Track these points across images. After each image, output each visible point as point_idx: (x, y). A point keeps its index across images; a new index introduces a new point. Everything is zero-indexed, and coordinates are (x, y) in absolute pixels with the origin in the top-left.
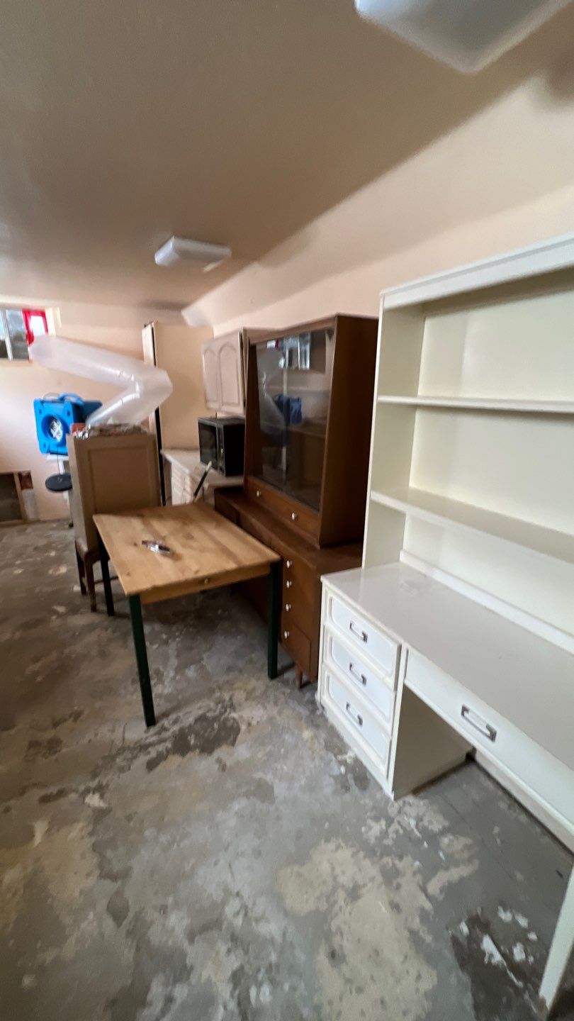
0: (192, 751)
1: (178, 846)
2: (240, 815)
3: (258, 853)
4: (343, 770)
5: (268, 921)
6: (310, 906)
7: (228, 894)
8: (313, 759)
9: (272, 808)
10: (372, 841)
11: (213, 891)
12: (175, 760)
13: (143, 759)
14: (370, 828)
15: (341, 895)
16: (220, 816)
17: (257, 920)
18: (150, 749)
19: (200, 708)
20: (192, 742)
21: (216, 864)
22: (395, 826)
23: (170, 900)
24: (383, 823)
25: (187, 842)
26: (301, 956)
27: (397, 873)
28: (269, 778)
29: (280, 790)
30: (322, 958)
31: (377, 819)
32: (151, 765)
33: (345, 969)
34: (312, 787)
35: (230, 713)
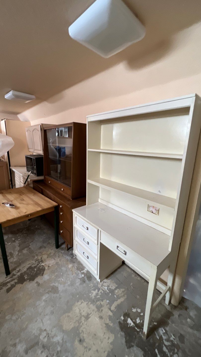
0: (26, 281)
1: (20, 319)
2: (45, 301)
3: (52, 313)
4: (83, 275)
5: (57, 336)
6: (72, 326)
7: (41, 330)
8: (73, 274)
9: (58, 295)
10: (93, 298)
11: (35, 332)
12: (19, 286)
13: (5, 288)
14: (93, 293)
15: (83, 319)
16: (38, 303)
17: (53, 337)
18: (8, 284)
19: (29, 264)
20: (26, 278)
21: (36, 321)
22: (101, 291)
23: (17, 341)
24: (97, 290)
25: (24, 316)
26: (69, 345)
27: (101, 306)
28: (56, 284)
29: (61, 288)
30: (77, 342)
31: (94, 290)
32: (8, 291)
33: (85, 344)
34: (72, 284)
35: (41, 264)
